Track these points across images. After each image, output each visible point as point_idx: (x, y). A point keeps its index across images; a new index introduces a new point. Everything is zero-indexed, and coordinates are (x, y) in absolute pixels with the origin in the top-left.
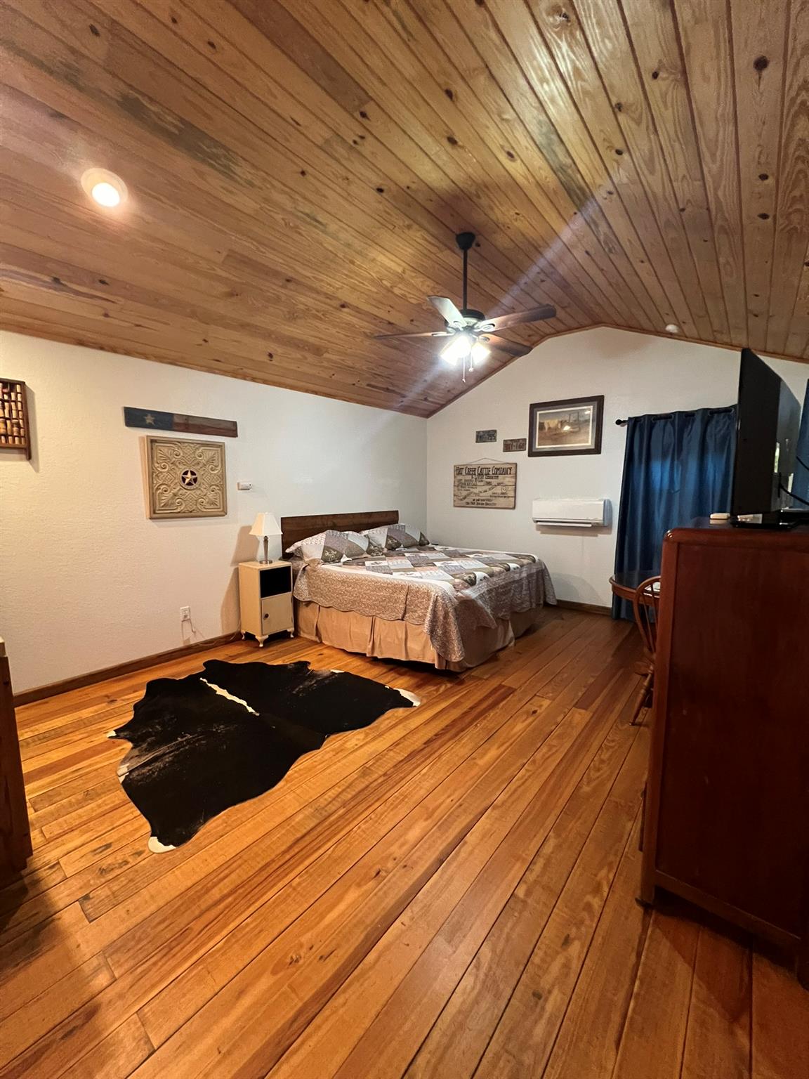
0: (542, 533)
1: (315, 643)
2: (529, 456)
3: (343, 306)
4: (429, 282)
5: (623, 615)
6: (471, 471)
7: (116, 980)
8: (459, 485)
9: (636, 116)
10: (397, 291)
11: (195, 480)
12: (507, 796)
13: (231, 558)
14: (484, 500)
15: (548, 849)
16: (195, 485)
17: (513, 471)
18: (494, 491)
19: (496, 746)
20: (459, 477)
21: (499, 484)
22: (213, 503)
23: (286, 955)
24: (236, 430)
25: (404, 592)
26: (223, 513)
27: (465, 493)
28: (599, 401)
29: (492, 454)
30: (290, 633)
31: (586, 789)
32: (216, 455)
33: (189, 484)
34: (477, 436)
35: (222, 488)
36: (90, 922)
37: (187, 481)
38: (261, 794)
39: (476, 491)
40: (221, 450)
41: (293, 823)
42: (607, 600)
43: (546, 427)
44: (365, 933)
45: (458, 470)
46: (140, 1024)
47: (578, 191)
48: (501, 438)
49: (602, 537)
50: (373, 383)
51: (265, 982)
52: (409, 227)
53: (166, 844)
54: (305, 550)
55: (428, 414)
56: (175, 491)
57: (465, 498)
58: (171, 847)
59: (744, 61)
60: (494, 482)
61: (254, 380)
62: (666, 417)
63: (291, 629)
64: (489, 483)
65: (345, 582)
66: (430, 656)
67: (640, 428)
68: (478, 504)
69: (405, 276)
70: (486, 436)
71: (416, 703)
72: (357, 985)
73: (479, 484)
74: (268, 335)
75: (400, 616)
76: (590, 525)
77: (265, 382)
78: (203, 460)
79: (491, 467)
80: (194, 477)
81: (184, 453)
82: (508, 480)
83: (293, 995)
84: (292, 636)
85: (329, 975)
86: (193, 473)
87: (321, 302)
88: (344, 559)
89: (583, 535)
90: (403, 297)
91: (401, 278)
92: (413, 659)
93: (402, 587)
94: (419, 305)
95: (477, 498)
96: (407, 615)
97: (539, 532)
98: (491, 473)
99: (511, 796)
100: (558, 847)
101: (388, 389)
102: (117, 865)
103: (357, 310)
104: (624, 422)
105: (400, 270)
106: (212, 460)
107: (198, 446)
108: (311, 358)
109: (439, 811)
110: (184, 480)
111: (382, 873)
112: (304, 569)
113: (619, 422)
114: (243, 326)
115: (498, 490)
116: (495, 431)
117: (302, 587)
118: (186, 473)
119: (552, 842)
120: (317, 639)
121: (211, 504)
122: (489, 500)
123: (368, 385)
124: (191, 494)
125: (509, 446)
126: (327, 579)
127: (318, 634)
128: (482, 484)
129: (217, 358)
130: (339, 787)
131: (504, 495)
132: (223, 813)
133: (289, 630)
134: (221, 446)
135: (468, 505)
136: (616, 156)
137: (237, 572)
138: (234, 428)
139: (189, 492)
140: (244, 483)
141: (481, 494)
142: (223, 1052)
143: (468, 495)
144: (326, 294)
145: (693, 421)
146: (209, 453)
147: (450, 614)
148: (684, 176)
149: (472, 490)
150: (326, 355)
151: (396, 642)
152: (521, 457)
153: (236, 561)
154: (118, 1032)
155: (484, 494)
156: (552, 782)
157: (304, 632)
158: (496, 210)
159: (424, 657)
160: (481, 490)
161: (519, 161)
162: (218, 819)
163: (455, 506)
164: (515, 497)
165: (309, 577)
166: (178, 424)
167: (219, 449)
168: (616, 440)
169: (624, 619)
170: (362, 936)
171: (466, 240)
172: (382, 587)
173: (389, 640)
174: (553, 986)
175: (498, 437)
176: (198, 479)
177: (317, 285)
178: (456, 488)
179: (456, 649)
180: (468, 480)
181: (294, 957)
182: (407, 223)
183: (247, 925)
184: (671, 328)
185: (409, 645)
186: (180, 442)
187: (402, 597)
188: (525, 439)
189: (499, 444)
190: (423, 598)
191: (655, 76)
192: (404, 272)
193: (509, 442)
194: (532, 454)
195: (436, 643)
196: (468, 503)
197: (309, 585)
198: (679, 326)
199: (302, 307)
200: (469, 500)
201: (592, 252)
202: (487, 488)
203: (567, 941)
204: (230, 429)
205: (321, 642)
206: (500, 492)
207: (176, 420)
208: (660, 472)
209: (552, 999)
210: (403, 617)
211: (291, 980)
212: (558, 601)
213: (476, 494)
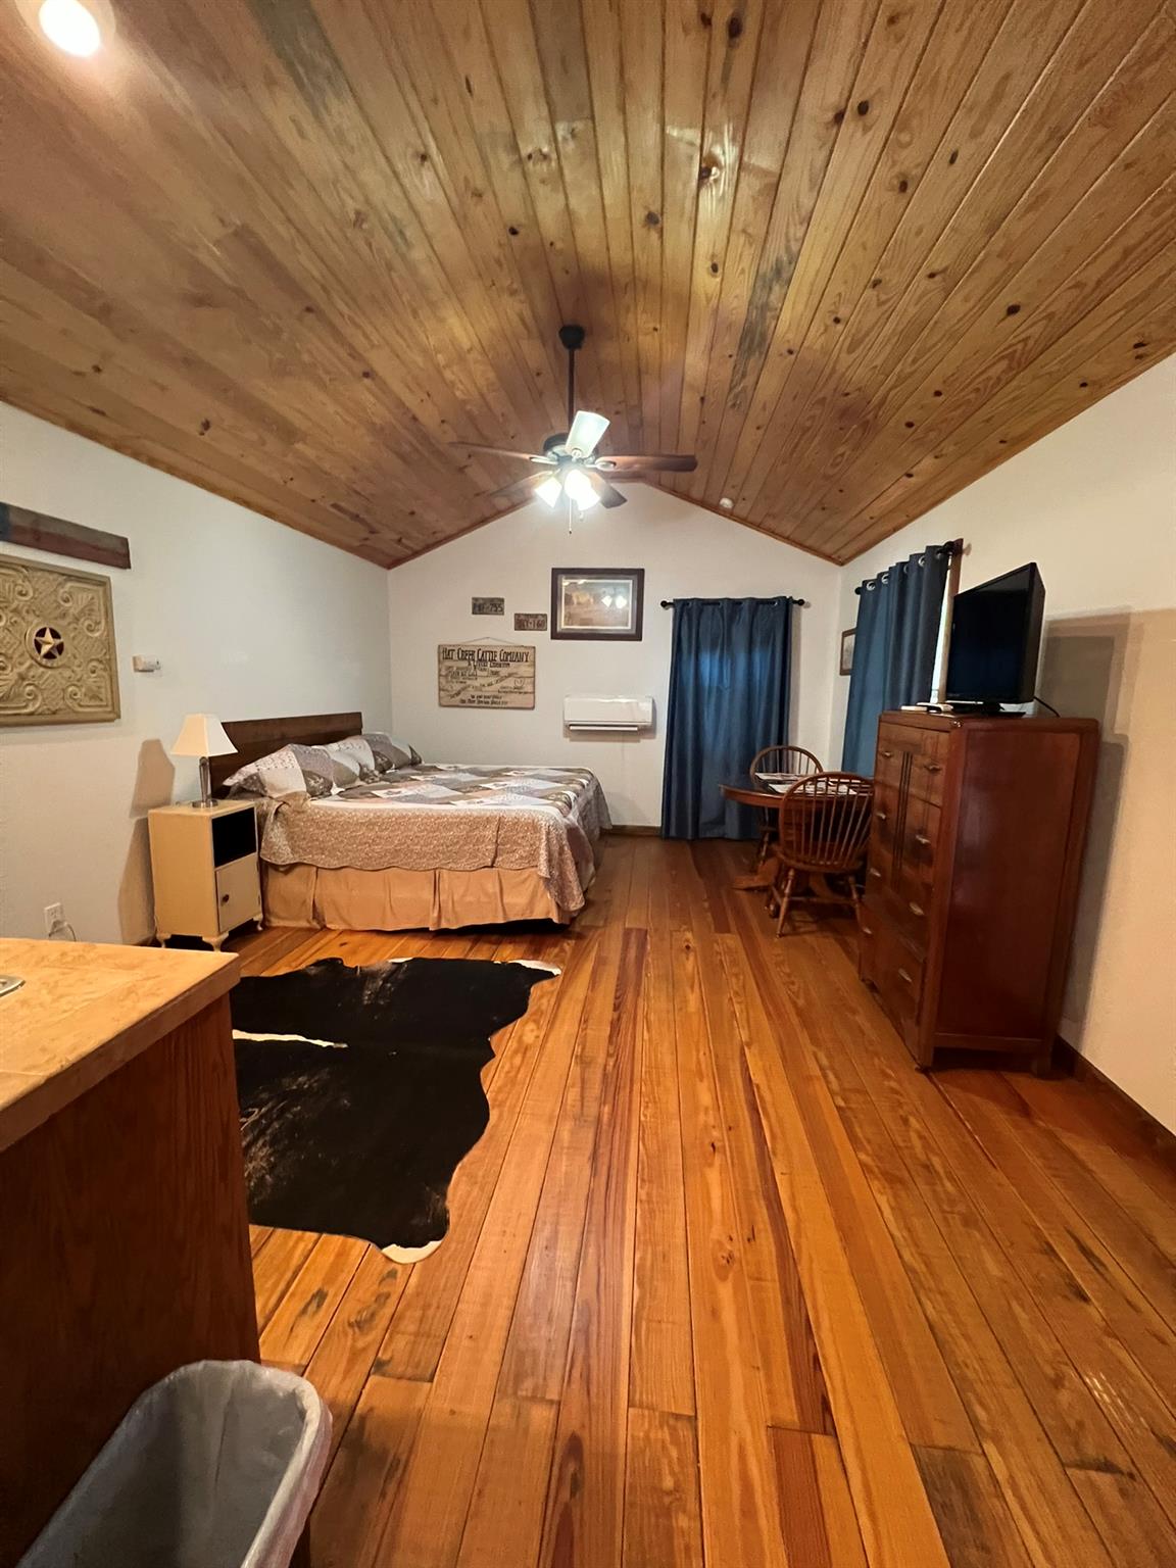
0: (572, 740)
1: (311, 931)
2: (552, 638)
3: (366, 375)
4: (491, 375)
5: (673, 832)
6: (466, 655)
7: (559, 1403)
8: (447, 675)
9: (883, 297)
10: (448, 375)
11: (60, 648)
12: (746, 1028)
13: (127, 800)
14: (489, 697)
15: (825, 1062)
16: (59, 660)
17: (530, 658)
18: (504, 684)
19: (688, 990)
20: (448, 663)
21: (510, 675)
22: (95, 697)
23: (715, 1260)
24: (127, 555)
25: (494, 827)
26: (112, 716)
27: (457, 687)
28: (639, 575)
29: (498, 632)
30: (257, 922)
31: (801, 1002)
32: (96, 600)
33: (49, 656)
34: (474, 606)
35: (109, 664)
36: (431, 1380)
37: (45, 649)
38: (482, 1133)
39: (477, 683)
40: (105, 592)
41: (566, 1145)
42: (655, 820)
43: (575, 601)
44: (761, 1197)
45: (445, 653)
46: (646, 1412)
47: (757, 337)
48: (510, 611)
49: (645, 743)
50: (343, 504)
51: (725, 1291)
52: (513, 293)
53: (421, 1245)
54: (267, 777)
55: (392, 562)
56: (22, 669)
57: (458, 694)
58: (433, 1245)
59: (1007, 299)
60: (504, 671)
61: (152, 462)
62: (715, 603)
63: (259, 917)
64: (496, 673)
65: (375, 824)
66: (545, 908)
67: (688, 613)
68: (480, 702)
69: (470, 357)
70: (487, 606)
71: (556, 971)
72: (803, 1241)
73: (479, 673)
74: (224, 389)
75: (489, 861)
76: (636, 729)
77: (171, 470)
78: (73, 608)
79: (498, 651)
80: (58, 641)
81: (35, 590)
82: (523, 669)
83: (763, 1283)
84: (260, 928)
85: (773, 1249)
86: (55, 635)
87: (339, 359)
88: (335, 790)
89: (623, 741)
90: (451, 385)
91: (461, 358)
92: (513, 918)
93: (488, 820)
94: (464, 402)
95: (480, 694)
96: (499, 859)
97: (568, 739)
98: (498, 659)
99: (749, 1027)
100: (829, 1056)
101: (357, 516)
102: (374, 1306)
103: (384, 387)
104: (670, 604)
105: (466, 344)
106: (88, 611)
107: (61, 579)
108: (273, 445)
109: (703, 1066)
110: (38, 646)
111: (717, 1144)
112: (277, 812)
113: (664, 604)
114: (189, 363)
115: (510, 683)
116: (502, 600)
117: (277, 842)
118: (41, 633)
119: (822, 1056)
120: (315, 924)
121: (91, 698)
122: (496, 697)
123: (335, 506)
124: (52, 677)
125: (522, 622)
126: (332, 823)
127: (317, 915)
128: (485, 673)
129: (99, 408)
130: (573, 1086)
131: (518, 690)
132: (455, 1175)
133: (255, 919)
134: (103, 583)
135: (463, 704)
136: (830, 321)
137: (143, 829)
138: (124, 551)
139: (50, 672)
140: (147, 656)
141: (483, 689)
142: (760, 1365)
143: (464, 689)
144: (351, 346)
145: (740, 610)
146: (83, 597)
147: (566, 848)
148: (876, 367)
149: (469, 682)
150: (299, 446)
151: (484, 899)
152: (539, 639)
153: (139, 808)
154: (632, 1436)
155: (487, 688)
156: (771, 1008)
157: (279, 917)
158: (630, 315)
159: (532, 912)
160: (483, 682)
161: (718, 280)
162: (457, 1184)
163: (441, 705)
164: (534, 693)
165: (287, 823)
166: (21, 530)
167: (101, 589)
168: (660, 627)
169: (673, 838)
170: (762, 1202)
171: (573, 336)
172: (451, 824)
173: (469, 899)
174: (927, 1155)
175: (507, 606)
176: (65, 646)
177: (348, 330)
178: (443, 680)
179: (575, 893)
180: (462, 668)
181: (726, 1255)
182: (515, 286)
183: (643, 1259)
184: (726, 503)
185: (505, 901)
186: (27, 566)
187: (490, 833)
188: (545, 616)
189: (508, 618)
190: (526, 831)
191: (932, 276)
192: (470, 350)
193: (522, 617)
194: (555, 635)
195: (553, 890)
196: (463, 701)
197: (290, 837)
198: (734, 502)
199: (306, 358)
200: (465, 696)
201: (710, 399)
202: (493, 679)
203: (905, 1121)
204: (117, 553)
205: (324, 927)
206: (512, 685)
207: (14, 519)
208: (709, 664)
209: (934, 1163)
210: (493, 862)
211: (745, 1273)
212: (614, 826)
213: (475, 688)
